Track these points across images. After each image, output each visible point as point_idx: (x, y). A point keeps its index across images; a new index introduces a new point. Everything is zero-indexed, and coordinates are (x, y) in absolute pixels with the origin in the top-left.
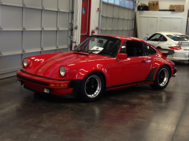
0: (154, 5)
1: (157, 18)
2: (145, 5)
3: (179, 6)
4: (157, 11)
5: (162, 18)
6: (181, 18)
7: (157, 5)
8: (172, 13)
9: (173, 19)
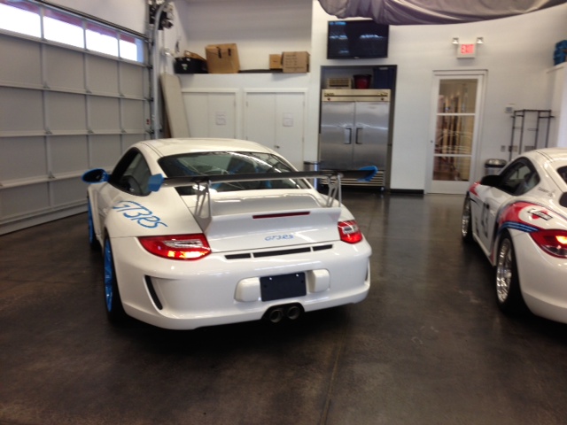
0: (220, 56)
1: (233, 94)
2: (195, 57)
3: (294, 54)
4: (233, 73)
5: (249, 93)
6: (303, 93)
7: (230, 54)
8: (275, 79)
9: (278, 96)
